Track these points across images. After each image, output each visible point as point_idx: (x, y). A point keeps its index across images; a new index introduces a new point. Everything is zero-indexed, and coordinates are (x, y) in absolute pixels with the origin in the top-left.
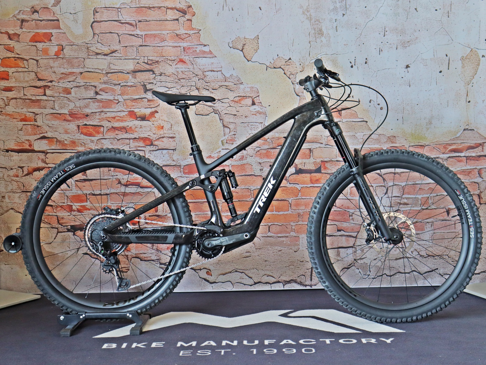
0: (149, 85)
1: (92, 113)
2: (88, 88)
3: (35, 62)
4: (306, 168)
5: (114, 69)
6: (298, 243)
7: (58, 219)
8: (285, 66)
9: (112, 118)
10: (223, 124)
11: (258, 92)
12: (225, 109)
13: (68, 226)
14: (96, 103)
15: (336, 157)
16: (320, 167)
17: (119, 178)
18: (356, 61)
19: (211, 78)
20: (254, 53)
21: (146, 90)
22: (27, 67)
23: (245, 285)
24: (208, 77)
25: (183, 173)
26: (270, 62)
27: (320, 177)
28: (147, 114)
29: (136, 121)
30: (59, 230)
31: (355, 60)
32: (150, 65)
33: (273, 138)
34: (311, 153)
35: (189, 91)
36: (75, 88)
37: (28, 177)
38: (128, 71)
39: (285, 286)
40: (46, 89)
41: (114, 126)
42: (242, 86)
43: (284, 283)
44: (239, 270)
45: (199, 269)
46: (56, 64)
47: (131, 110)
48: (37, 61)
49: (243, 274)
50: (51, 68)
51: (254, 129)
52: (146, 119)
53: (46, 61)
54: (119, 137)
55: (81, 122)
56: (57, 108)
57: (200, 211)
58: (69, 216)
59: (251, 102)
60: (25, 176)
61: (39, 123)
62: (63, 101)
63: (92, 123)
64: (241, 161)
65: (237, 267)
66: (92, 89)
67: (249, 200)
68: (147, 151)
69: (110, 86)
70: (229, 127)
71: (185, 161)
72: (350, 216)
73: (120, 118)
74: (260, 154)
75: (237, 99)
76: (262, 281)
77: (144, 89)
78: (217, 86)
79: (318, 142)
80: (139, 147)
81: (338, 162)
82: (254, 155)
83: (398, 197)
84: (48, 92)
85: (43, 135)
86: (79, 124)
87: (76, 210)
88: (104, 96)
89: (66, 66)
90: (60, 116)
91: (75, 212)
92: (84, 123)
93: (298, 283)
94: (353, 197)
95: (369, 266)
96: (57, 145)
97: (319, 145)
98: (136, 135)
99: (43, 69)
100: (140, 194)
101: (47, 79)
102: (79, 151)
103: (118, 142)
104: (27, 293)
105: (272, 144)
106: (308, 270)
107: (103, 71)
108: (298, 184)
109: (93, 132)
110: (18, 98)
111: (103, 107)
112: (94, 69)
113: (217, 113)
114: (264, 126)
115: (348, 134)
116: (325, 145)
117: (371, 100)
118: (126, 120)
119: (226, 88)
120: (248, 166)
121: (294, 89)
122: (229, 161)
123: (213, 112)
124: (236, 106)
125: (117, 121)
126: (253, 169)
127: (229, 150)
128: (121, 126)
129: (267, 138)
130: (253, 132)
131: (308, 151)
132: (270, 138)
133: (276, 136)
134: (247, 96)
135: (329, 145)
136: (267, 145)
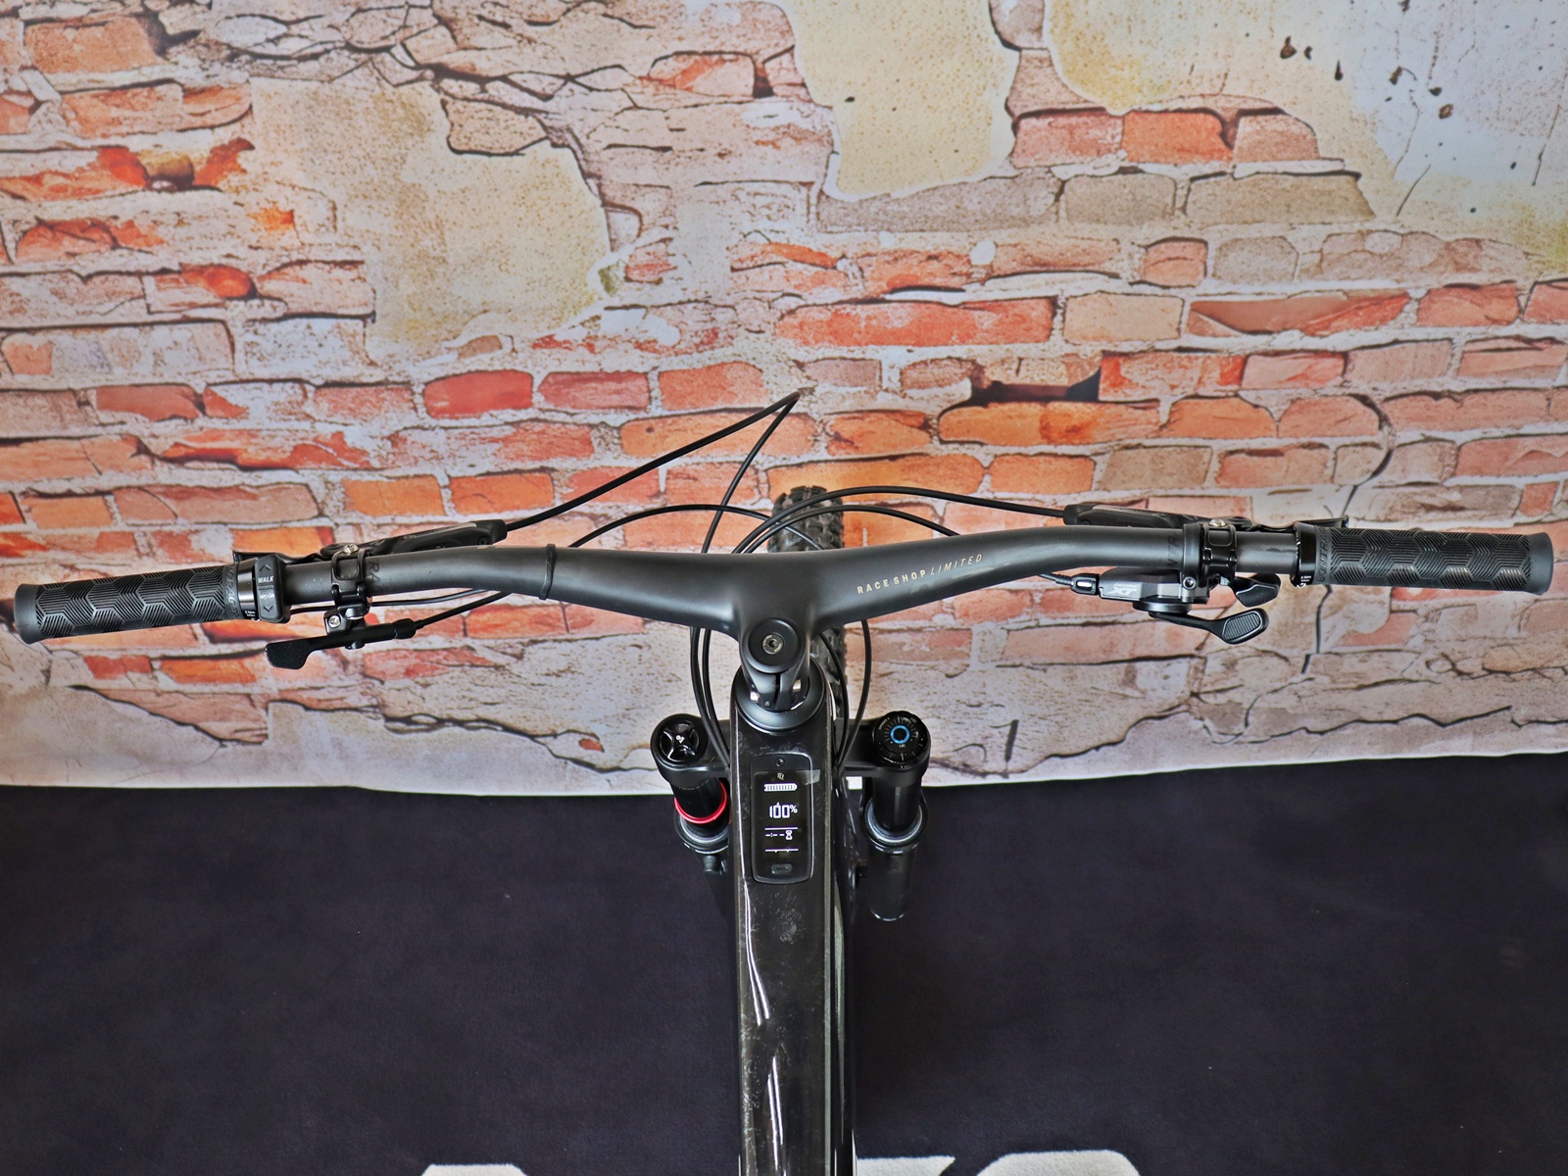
4: (1027, 381)
6: (964, 649)
9: (28, 179)
10: (602, 195)
11: (790, 31)
12: (611, 123)
15: (1175, 334)
16: (1096, 379)
17: (138, 434)
21: (165, 43)
25: (428, 412)
27: (1087, 418)
28: (194, 157)
29: (148, 193)
33: (869, 255)
34: (1054, 314)
35: (400, 35)
41: (46, 217)
45: (549, 732)
47: (113, 141)
51: (766, 211)
52: (196, 182)
54: (86, 265)
59: (751, 81)
64: (707, 354)
68: (239, 324)
70: (636, 205)
71: (429, 362)
73: (68, 182)
74: (801, 325)
75: (668, 69)
77: (149, 32)
78: (551, 7)
79: (1096, 268)
80: (193, 305)
81: (1184, 355)
82: (769, 330)
83: (1428, 484)
93: (956, 769)
94: (1228, 487)
95: (1248, 709)
97: (1100, 282)
98: (164, 257)
100: (245, 492)
103: (86, 288)
105: (859, 280)
106: (997, 730)
108: (982, 444)
113: (563, 146)
114: (819, 198)
115: (1253, 231)
116: (1131, 284)
117: (1399, 71)
118: (98, 191)
119: (605, 15)
120: (741, 374)
121: (991, 10)
122: (646, 354)
123: (541, 140)
124: (666, 105)
125: (53, 194)
126: (766, 386)
127: (643, 311)
128: (82, 216)
129: (834, 254)
130: (764, 225)
131: (1042, 308)
132: (849, 255)
133: (883, 246)
134: (724, 48)
135: (1150, 284)
136: (834, 286)
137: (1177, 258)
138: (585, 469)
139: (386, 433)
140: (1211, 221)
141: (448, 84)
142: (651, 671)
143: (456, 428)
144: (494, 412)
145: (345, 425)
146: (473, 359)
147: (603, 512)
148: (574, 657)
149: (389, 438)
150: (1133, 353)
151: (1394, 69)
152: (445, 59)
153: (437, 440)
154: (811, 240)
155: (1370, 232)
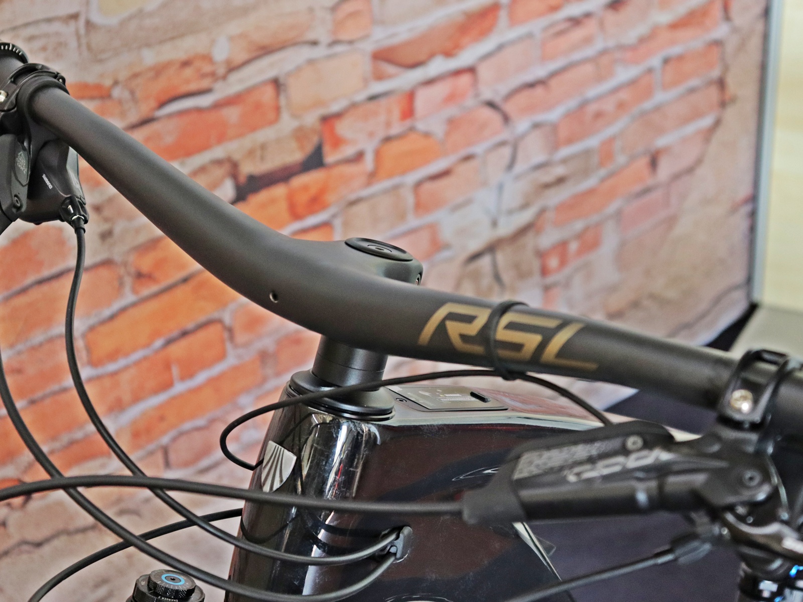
4: (271, 166)
15: (364, 85)
16: (320, 145)
27: (321, 185)
33: (136, 75)
34: (279, 95)
51: (43, 54)
79: (301, 40)
81: (373, 103)
83: (544, 164)
94: (424, 216)
105: (132, 105)
114: (86, 28)
116: (329, 46)
129: (108, 82)
131: (269, 91)
132: (120, 80)
133: (145, 63)
135: (341, 42)
137: (354, 13)
150: (342, 112)
154: (86, 73)
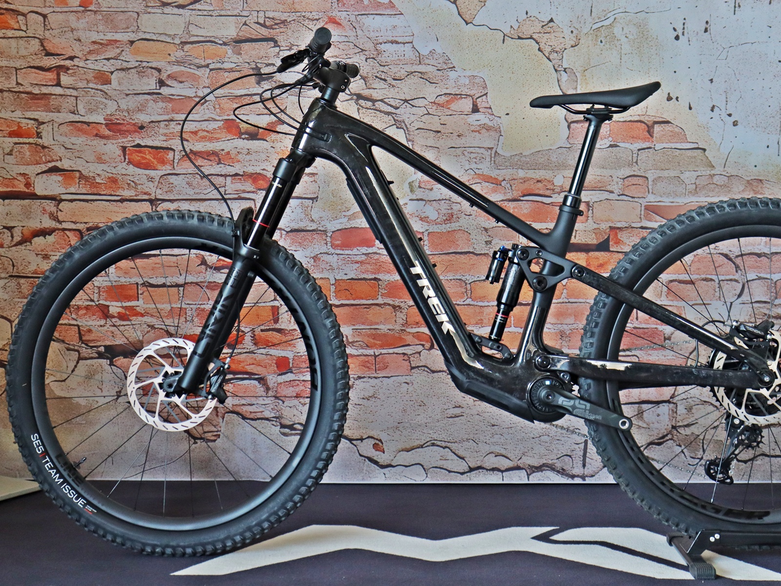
0: (266, 68)
1: (152, 122)
2: (144, 72)
3: (41, 18)
4: (580, 242)
5: (197, 36)
7: (80, 333)
8: (540, 35)
9: (192, 132)
11: (485, 87)
12: (419, 120)
13: (100, 346)
14: (161, 103)
15: (639, 220)
18: (685, 26)
19: (391, 56)
20: (478, 8)
22: (25, 29)
23: (450, 472)
24: (386, 54)
25: (332, 246)
26: (511, 27)
27: (606, 260)
28: (260, 126)
29: (239, 139)
30: (82, 355)
31: (684, 24)
32: (270, 29)
33: (514, 179)
34: (589, 210)
36: (120, 72)
37: (22, 247)
38: (224, 40)
39: (531, 477)
40: (61, 73)
41: (194, 149)
42: (452, 75)
43: (528, 471)
44: (439, 443)
45: (359, 437)
46: (82, 24)
47: (230, 118)
48: (45, 16)
49: (447, 450)
50: (72, 30)
51: (475, 160)
52: (258, 137)
53: (61, 17)
55: (129, 141)
56: (82, 111)
57: (363, 324)
58: (101, 326)
59: (471, 106)
60: (16, 245)
61: (46, 140)
62: (95, 98)
63: (150, 143)
64: (448, 225)
65: (435, 436)
66: (153, 75)
67: (462, 303)
68: (261, 202)
69: (189, 70)
71: (336, 221)
72: (665, 339)
73: (207, 134)
75: (441, 100)
76: (484, 466)
78: (403, 73)
79: (604, 189)
80: (244, 191)
81: (644, 230)
82: (474, 214)
83: (765, 302)
84: (65, 79)
85: (53, 164)
86: (125, 145)
87: (116, 315)
88: (175, 89)
89: (101, 28)
90: (88, 128)
91: (114, 320)
92: (136, 143)
93: (558, 472)
95: (703, 440)
96: (81, 186)
97: (606, 195)
98: (237, 169)
99: (55, 32)
101: (63, 53)
102: (123, 197)
103: (202, 182)
104: (16, 477)
106: (577, 446)
107: (176, 39)
109: (153, 160)
110: (6, 91)
111: (173, 111)
112: (157, 35)
113: (401, 128)
114: (495, 154)
115: (666, 174)
116: (619, 195)
117: (713, 107)
118: (219, 139)
119: (421, 78)
120: (461, 235)
121: (558, 81)
122: (424, 223)
123: (393, 125)
124: (440, 114)
125: (201, 139)
126: (472, 241)
127: (424, 202)
128: (209, 149)
129: (500, 179)
130: (474, 166)
131: (583, 207)
132: (507, 179)
133: (519, 176)
134: (462, 93)
135: (627, 196)
136: (500, 193)
137: (636, 184)
138: (393, 280)
139: (312, 255)
140: (648, 168)
141: (361, 102)
142: (412, 399)
143: (342, 254)
144: (359, 248)
145: (295, 251)
146: (354, 221)
147: (398, 304)
148: (377, 388)
149: (313, 258)
150: (623, 228)
151: (711, 106)
152: (361, 92)
153: (333, 260)
154: (492, 172)
155: (714, 175)
